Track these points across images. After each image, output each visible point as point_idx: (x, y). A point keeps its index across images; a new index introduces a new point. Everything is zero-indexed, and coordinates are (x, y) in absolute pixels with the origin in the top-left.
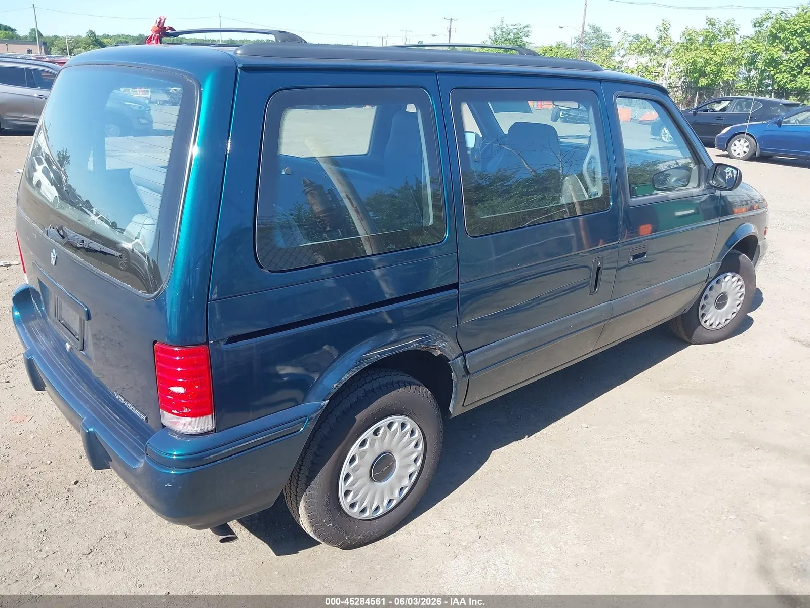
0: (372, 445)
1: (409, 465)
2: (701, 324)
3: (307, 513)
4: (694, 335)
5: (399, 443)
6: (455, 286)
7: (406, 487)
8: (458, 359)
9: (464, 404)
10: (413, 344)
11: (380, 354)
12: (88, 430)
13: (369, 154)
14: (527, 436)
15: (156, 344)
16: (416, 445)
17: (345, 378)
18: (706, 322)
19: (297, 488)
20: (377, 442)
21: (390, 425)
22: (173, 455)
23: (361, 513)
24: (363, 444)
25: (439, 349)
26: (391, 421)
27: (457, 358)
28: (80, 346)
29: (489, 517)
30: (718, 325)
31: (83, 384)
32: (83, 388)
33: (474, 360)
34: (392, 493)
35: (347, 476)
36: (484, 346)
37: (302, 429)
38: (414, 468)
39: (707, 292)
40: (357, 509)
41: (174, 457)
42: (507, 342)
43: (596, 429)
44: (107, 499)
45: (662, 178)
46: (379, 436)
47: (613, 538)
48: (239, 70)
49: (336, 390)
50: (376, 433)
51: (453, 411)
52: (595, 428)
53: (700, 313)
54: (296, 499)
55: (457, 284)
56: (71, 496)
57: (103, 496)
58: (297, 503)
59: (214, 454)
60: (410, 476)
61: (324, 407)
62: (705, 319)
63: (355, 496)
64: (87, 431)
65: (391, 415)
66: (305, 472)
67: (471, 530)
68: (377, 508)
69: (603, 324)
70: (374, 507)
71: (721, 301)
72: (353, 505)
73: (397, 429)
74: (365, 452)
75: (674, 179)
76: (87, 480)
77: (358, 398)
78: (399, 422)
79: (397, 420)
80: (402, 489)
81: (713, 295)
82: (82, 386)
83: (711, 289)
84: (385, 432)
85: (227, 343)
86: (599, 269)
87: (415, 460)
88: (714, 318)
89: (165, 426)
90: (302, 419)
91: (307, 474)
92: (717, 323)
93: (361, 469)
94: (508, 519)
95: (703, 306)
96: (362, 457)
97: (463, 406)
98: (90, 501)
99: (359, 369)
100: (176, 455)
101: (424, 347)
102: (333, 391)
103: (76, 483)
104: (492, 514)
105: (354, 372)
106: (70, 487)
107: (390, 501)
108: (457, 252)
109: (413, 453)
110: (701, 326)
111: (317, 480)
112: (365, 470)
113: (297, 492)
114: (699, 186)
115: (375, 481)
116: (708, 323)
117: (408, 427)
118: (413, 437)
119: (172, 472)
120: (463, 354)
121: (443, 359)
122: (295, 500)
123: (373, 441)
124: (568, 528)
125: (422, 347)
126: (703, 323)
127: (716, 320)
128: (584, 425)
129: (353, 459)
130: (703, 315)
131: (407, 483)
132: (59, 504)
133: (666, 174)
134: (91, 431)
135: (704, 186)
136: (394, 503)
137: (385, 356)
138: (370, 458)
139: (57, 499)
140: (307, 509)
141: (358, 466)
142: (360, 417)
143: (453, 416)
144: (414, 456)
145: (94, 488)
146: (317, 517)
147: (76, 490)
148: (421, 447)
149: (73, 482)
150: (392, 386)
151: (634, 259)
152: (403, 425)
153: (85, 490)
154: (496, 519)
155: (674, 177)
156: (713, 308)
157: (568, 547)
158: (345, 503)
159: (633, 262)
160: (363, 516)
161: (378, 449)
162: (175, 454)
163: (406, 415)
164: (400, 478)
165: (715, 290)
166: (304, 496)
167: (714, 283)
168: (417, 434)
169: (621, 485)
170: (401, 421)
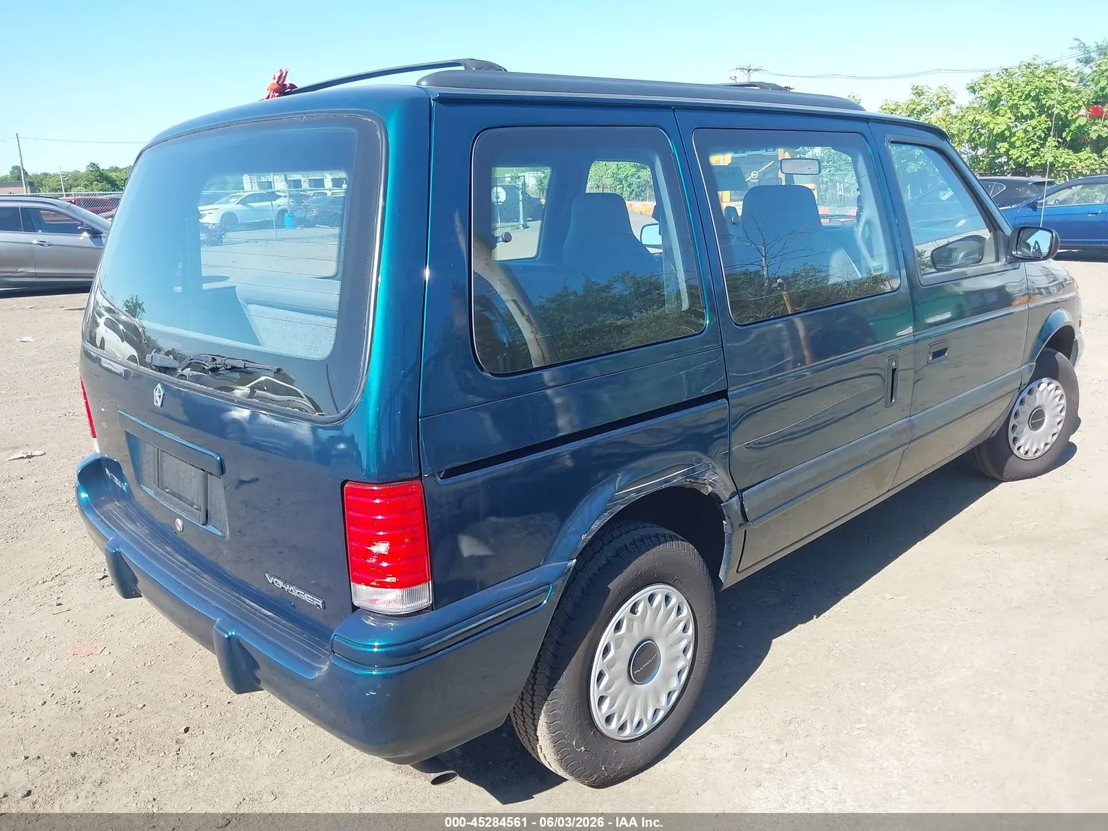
0: (630, 628)
1: (677, 659)
2: (1013, 453)
3: (550, 731)
4: (1006, 468)
5: (662, 626)
6: (723, 394)
7: (674, 691)
8: (734, 499)
9: (738, 568)
10: (676, 477)
11: (638, 491)
12: (228, 634)
13: (539, 257)
14: (815, 617)
15: (346, 486)
16: (685, 629)
17: (596, 526)
18: (1019, 448)
19: (533, 696)
20: (635, 624)
21: (651, 598)
22: (374, 647)
23: (621, 732)
24: (618, 627)
25: (710, 484)
26: (651, 592)
27: (730, 498)
28: (203, 519)
29: (791, 727)
30: (1036, 452)
31: (205, 576)
32: (206, 580)
33: (753, 500)
34: (658, 700)
35: (601, 675)
36: (763, 481)
37: (545, 602)
38: (683, 663)
39: (1017, 407)
40: (614, 724)
41: (375, 650)
42: (792, 475)
43: (904, 600)
44: (235, 748)
45: (945, 254)
46: (638, 614)
47: (976, 742)
48: (432, 102)
49: (585, 544)
50: (633, 610)
51: (725, 579)
52: (902, 598)
53: (1011, 437)
54: (532, 713)
55: (726, 391)
56: (182, 749)
57: (229, 745)
58: (534, 719)
59: (434, 641)
60: (680, 673)
61: (571, 569)
62: (1018, 445)
63: (612, 705)
64: (226, 636)
65: (651, 584)
66: (545, 670)
67: (772, 747)
68: (640, 724)
69: (900, 450)
70: (636, 721)
71: (1037, 419)
72: (608, 719)
73: (660, 602)
74: (621, 638)
75: (961, 255)
76: (201, 725)
77: (607, 559)
78: (661, 592)
79: (660, 590)
80: (669, 694)
81: (1026, 411)
82: (203, 578)
83: (1022, 402)
84: (645, 608)
85: (445, 477)
86: (894, 370)
87: (685, 651)
88: (1030, 443)
89: (359, 608)
90: (543, 586)
91: (548, 674)
92: (1034, 450)
93: (618, 663)
94: (819, 727)
95: (1014, 427)
96: (618, 647)
97: (737, 571)
98: (212, 753)
99: (612, 513)
100: (378, 647)
101: (690, 482)
102: (581, 546)
103: (187, 730)
104: (793, 722)
105: (607, 517)
106: (179, 737)
107: (656, 712)
108: (722, 347)
109: (681, 640)
110: (1013, 456)
111: (562, 680)
112: (622, 666)
113: (533, 703)
114: (997, 260)
115: (635, 683)
116: (1022, 450)
117: (673, 601)
118: (681, 616)
119: (374, 673)
120: (739, 492)
121: (714, 500)
122: (531, 716)
123: (631, 622)
124: (908, 732)
125: (687, 483)
126: (1015, 451)
127: (1032, 446)
128: (888, 596)
129: (606, 650)
130: (1015, 440)
131: (676, 685)
132: (168, 761)
133: (949, 249)
134: (232, 636)
135: (1004, 259)
136: (661, 715)
137: (642, 494)
138: (628, 648)
139: (162, 754)
140: (549, 725)
141: (614, 659)
142: (614, 585)
143: (725, 587)
144: (683, 644)
145: (213, 735)
146: (564, 739)
147: (188, 740)
148: (691, 631)
149: (182, 730)
150: (649, 540)
151: (933, 358)
152: (667, 599)
153: (201, 738)
154: (802, 730)
155: (961, 252)
156: (1027, 428)
157: (915, 758)
158: (599, 715)
159: (933, 362)
160: (622, 735)
161: (637, 636)
162: (376, 646)
163: (669, 584)
164: (667, 678)
165: (1028, 403)
166: (545, 707)
167: (1025, 394)
168: (686, 611)
169: (964, 670)
170: (665, 592)
